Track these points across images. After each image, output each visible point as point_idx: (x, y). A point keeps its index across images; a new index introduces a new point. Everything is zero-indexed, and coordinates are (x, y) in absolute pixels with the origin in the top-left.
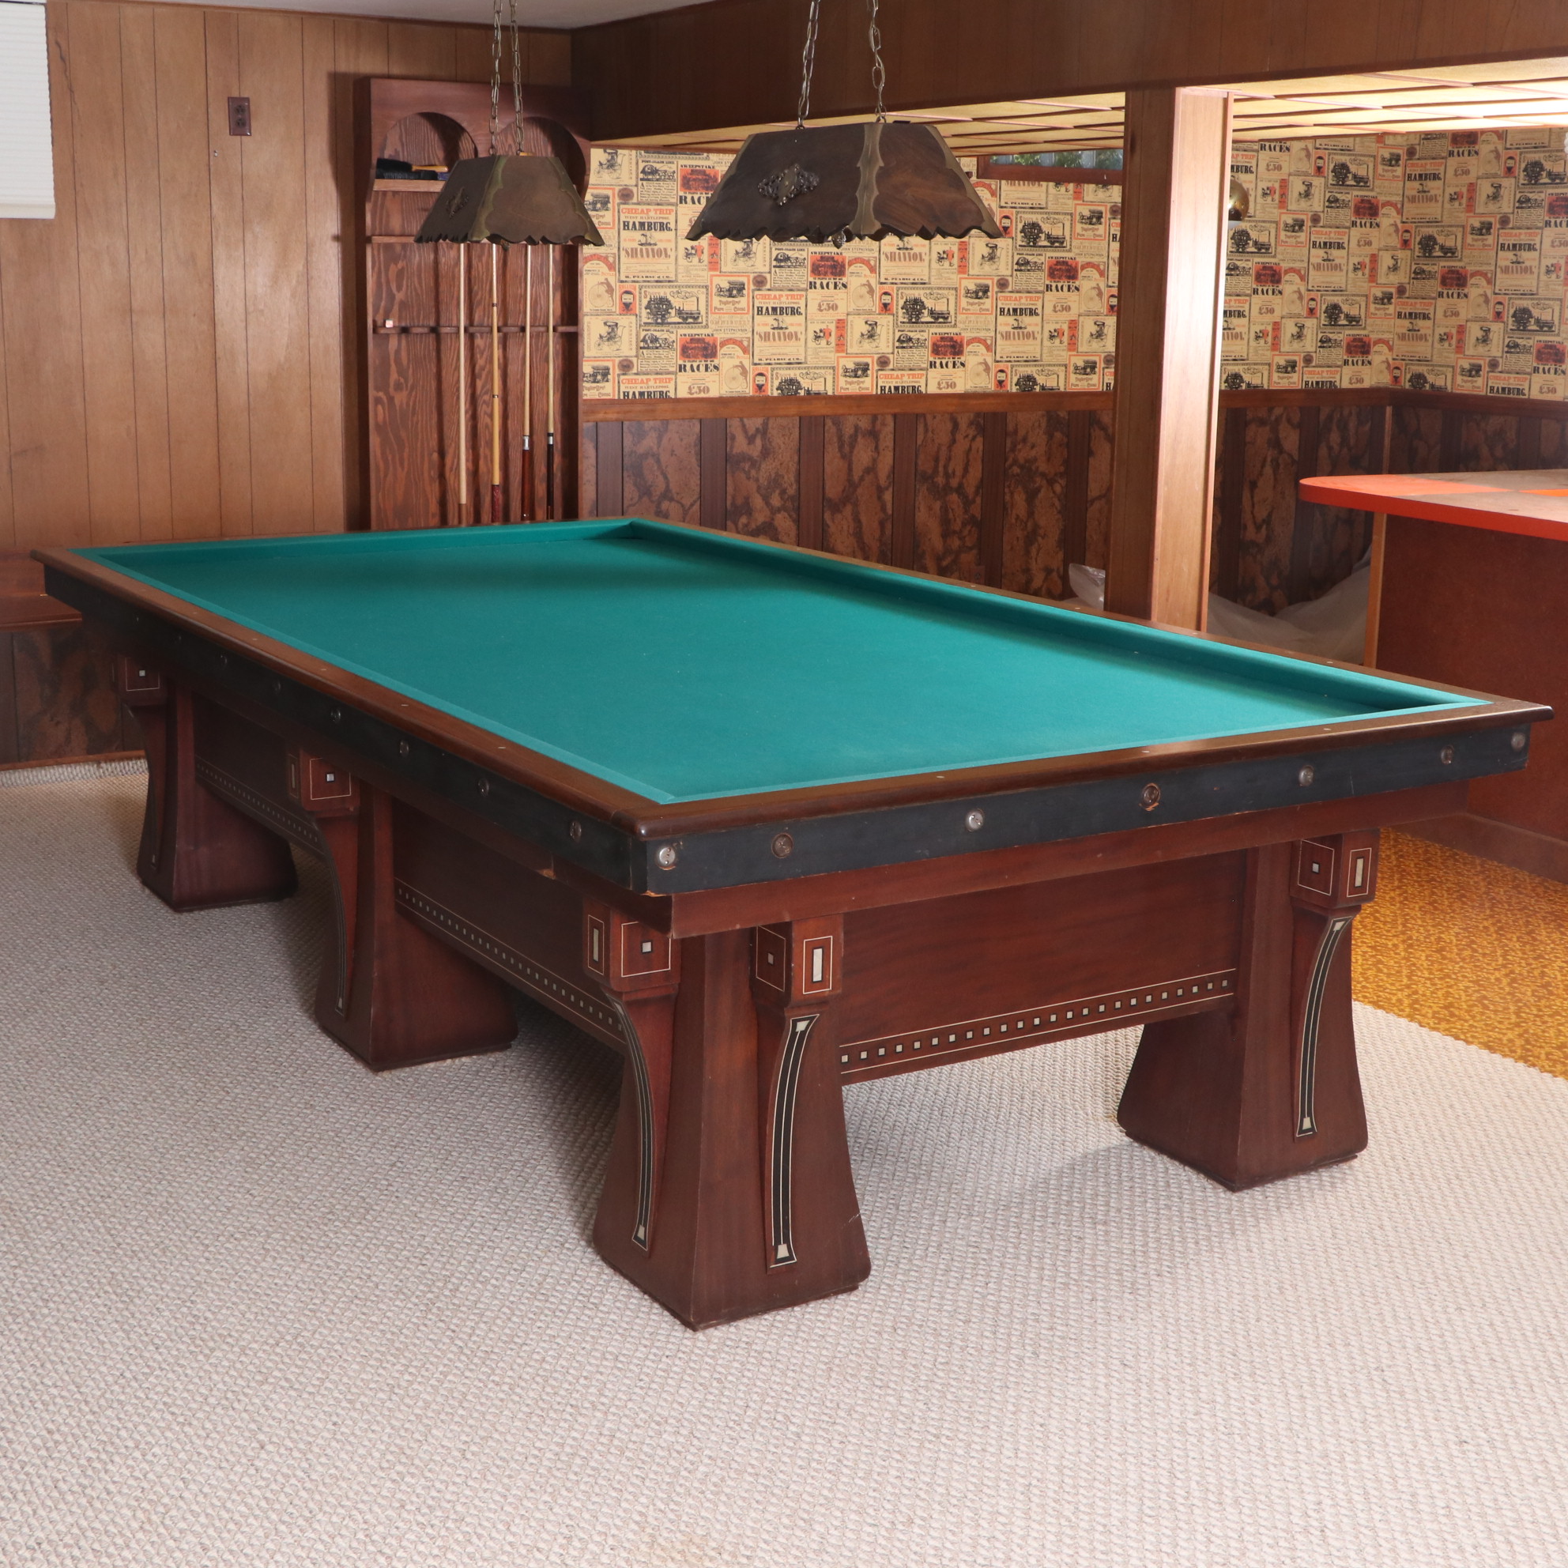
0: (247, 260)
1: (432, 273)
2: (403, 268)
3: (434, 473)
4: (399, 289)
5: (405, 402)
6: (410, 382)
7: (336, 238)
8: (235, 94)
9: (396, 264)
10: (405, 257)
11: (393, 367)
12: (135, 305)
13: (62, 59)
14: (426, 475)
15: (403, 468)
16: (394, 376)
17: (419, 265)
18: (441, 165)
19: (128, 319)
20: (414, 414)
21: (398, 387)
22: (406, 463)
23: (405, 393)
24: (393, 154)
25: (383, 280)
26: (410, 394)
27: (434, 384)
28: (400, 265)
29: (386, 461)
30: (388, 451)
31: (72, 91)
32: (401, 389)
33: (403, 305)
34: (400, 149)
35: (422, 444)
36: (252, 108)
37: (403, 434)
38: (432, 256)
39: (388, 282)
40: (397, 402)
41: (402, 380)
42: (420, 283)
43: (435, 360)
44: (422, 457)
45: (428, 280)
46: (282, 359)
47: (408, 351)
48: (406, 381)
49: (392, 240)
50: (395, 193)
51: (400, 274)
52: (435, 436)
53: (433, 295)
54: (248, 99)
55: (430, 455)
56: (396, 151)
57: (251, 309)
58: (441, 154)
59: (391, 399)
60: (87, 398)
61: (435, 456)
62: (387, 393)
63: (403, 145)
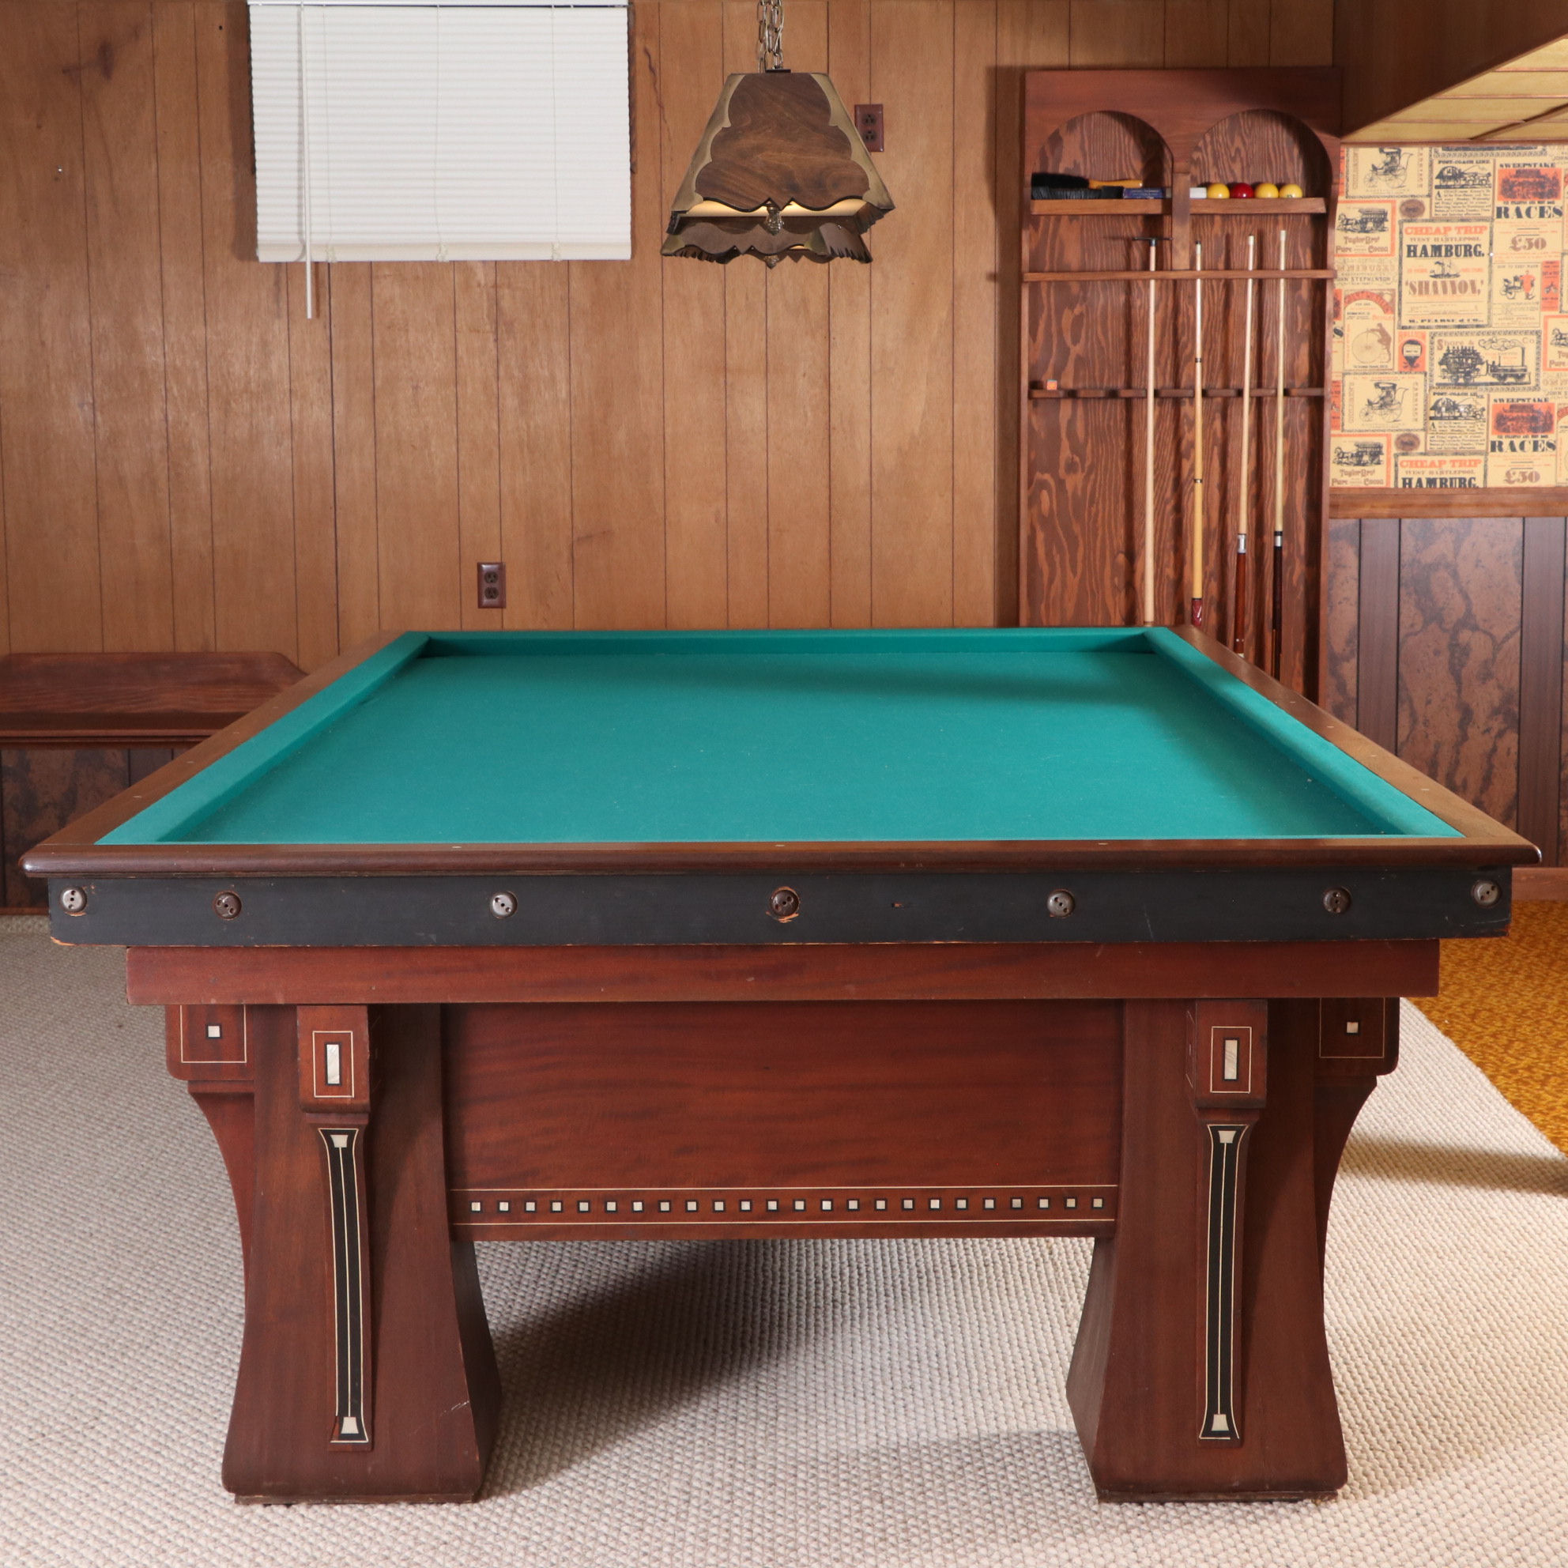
0: (874, 306)
1: (1122, 321)
2: (1081, 314)
3: (1119, 581)
4: (1075, 341)
5: (1080, 486)
6: (1088, 463)
7: (993, 277)
8: (865, 101)
9: (1072, 307)
10: (1085, 298)
11: (1065, 444)
12: (730, 362)
13: (652, 69)
14: (1107, 582)
15: (1075, 573)
16: (1065, 453)
17: (1105, 308)
18: (1137, 179)
19: (722, 380)
20: (1092, 502)
21: (1071, 468)
22: (1080, 566)
23: (1080, 476)
24: (1071, 166)
25: (1054, 329)
26: (1086, 479)
27: (1121, 464)
28: (1077, 311)
29: (1052, 564)
30: (1055, 551)
31: (661, 106)
32: (1075, 471)
33: (1080, 361)
34: (1080, 160)
35: (1103, 541)
36: (886, 116)
37: (1077, 529)
38: (1122, 298)
39: (1060, 332)
40: (1069, 486)
41: (1077, 459)
42: (1105, 333)
43: (1123, 434)
44: (1103, 556)
45: (1116, 328)
46: (916, 432)
47: (1086, 426)
48: (1083, 461)
49: (1066, 277)
50: (1073, 217)
51: (1078, 321)
52: (1122, 532)
53: (1122, 348)
54: (880, 107)
55: (1114, 557)
56: (1076, 165)
57: (877, 367)
58: (1138, 165)
59: (1061, 483)
60: (668, 475)
61: (1121, 558)
62: (1055, 475)
63: (1084, 155)
